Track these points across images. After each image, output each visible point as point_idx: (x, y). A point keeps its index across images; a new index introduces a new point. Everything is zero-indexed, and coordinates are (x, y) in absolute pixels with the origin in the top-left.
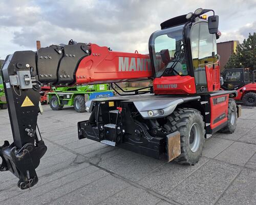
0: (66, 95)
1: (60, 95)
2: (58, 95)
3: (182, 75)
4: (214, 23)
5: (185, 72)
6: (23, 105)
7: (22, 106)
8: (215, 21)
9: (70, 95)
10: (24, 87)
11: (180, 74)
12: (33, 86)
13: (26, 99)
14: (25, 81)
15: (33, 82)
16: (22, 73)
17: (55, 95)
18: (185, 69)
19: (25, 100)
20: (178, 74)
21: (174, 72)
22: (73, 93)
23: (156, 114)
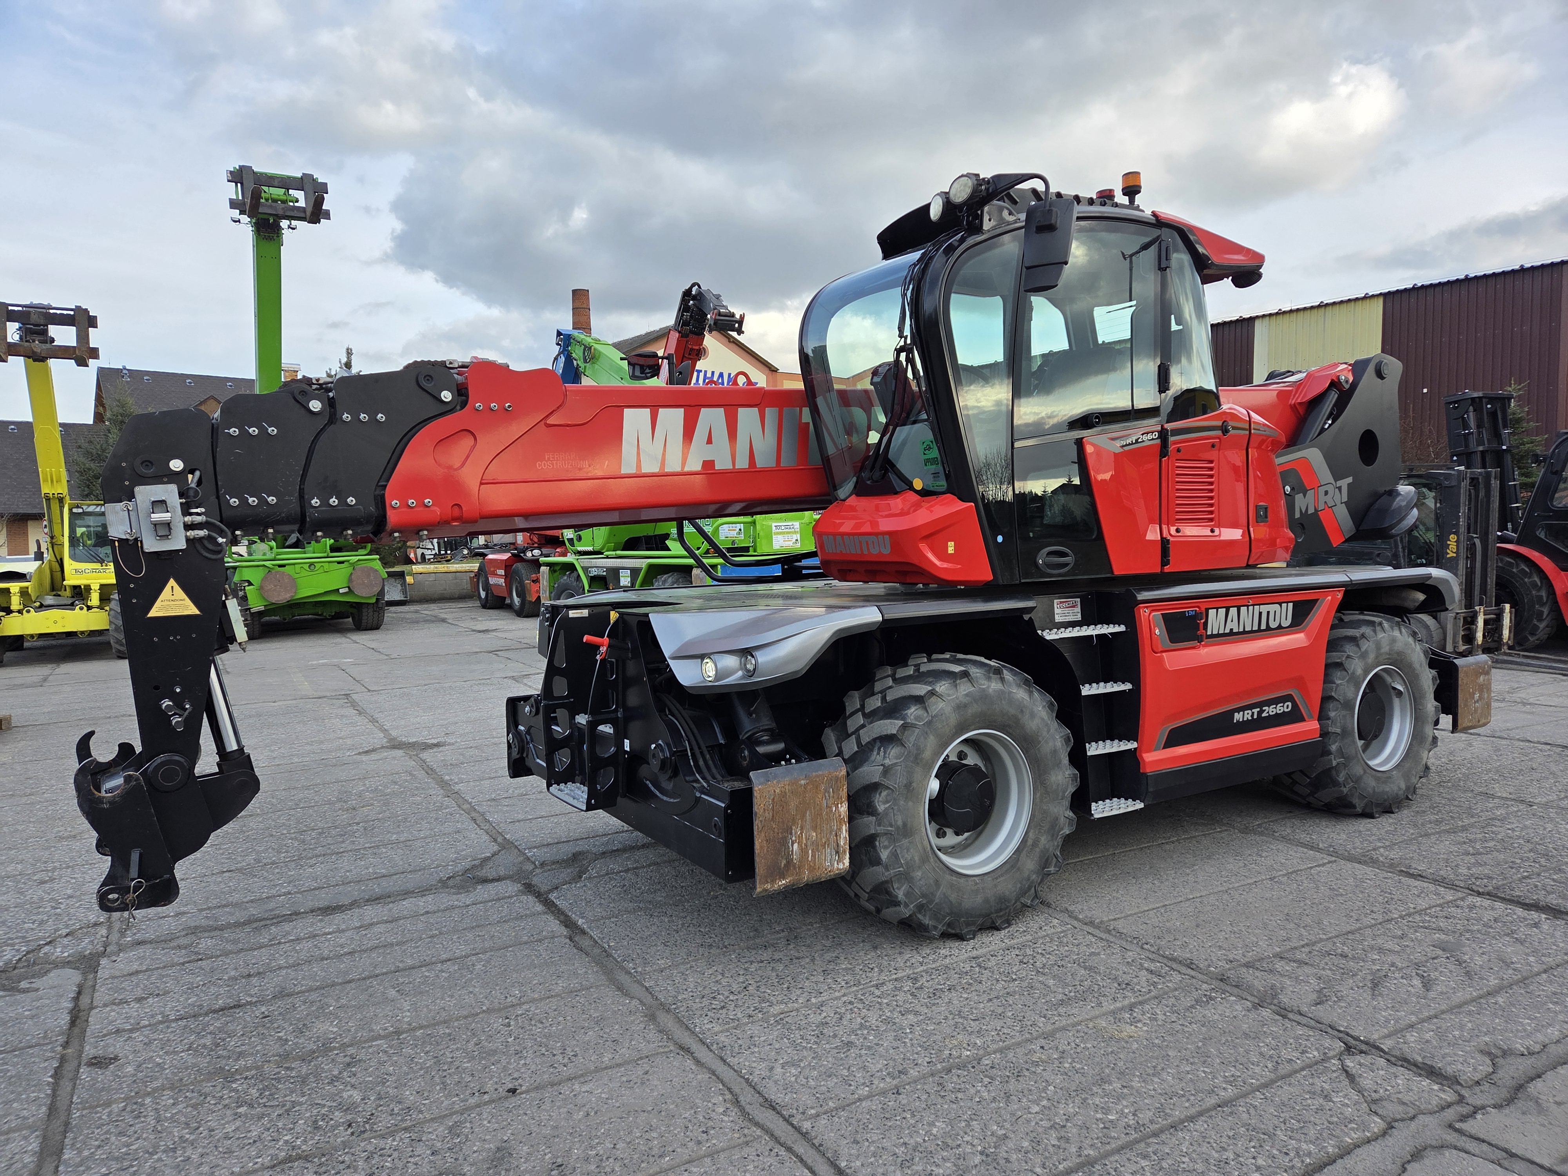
0: (615, 572)
1: (594, 572)
2: (585, 569)
3: (925, 493)
4: (1046, 236)
5: (936, 475)
6: (155, 612)
7: (153, 613)
8: (1050, 228)
9: (635, 572)
10: (151, 545)
11: (918, 484)
12: (188, 540)
13: (168, 588)
14: (156, 525)
15: (188, 527)
16: (145, 493)
17: (571, 567)
18: (933, 461)
19: (166, 593)
20: (911, 487)
21: (892, 476)
22: (643, 564)
23: (729, 673)
